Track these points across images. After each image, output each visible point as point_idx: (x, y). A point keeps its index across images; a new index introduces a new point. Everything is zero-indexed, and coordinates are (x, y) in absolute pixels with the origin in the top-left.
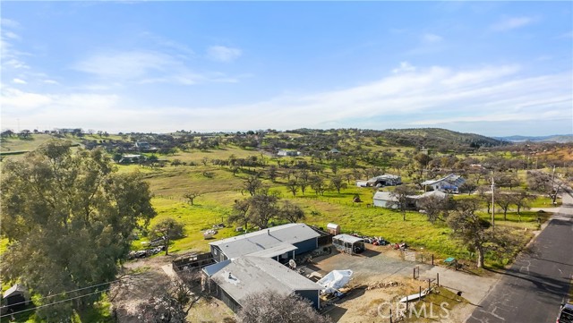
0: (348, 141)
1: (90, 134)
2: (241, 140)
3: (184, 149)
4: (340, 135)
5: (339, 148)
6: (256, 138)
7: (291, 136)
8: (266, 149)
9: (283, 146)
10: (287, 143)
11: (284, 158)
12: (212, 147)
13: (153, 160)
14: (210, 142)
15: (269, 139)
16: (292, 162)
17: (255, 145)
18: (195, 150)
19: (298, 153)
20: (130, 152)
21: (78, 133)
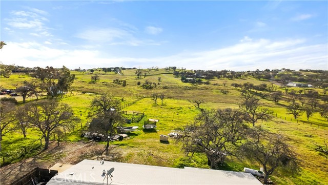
2: (257, 75)
3: (219, 78)
6: (271, 74)
8: (278, 81)
9: (294, 80)
10: (298, 78)
11: (293, 88)
12: (236, 77)
13: (200, 81)
15: (282, 75)
16: (301, 91)
17: (268, 78)
18: (225, 78)
19: (309, 85)
21: (175, 68)
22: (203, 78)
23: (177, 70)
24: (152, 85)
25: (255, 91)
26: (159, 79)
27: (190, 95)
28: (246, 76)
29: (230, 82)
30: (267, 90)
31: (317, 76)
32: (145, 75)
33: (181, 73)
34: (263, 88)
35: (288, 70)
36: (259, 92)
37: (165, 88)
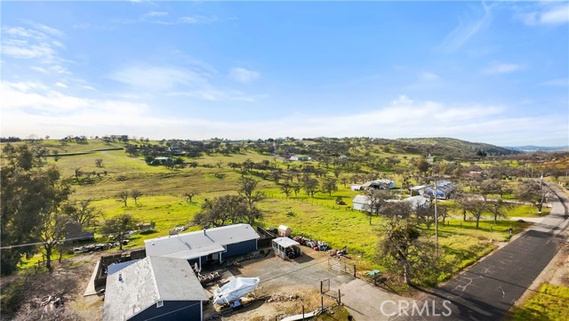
0: (358, 148)
1: (134, 140)
2: (259, 146)
3: (209, 154)
4: (352, 143)
5: (348, 155)
6: (275, 144)
7: (306, 144)
8: (281, 154)
9: (297, 152)
10: (301, 149)
11: (294, 163)
12: (234, 152)
13: (180, 162)
14: (232, 148)
15: (285, 146)
16: (301, 166)
17: (271, 151)
18: (218, 154)
19: (309, 158)
20: (163, 155)
21: (125, 139)
22: (183, 155)
23: (131, 143)
24: (91, 177)
25: (256, 170)
26: (99, 163)
27: (171, 186)
28: (245, 149)
29: (226, 160)
30: (270, 168)
31: (316, 147)
32: (56, 156)
33: (142, 148)
34: (265, 165)
35: (293, 140)
36: (260, 171)
37: (121, 179)
